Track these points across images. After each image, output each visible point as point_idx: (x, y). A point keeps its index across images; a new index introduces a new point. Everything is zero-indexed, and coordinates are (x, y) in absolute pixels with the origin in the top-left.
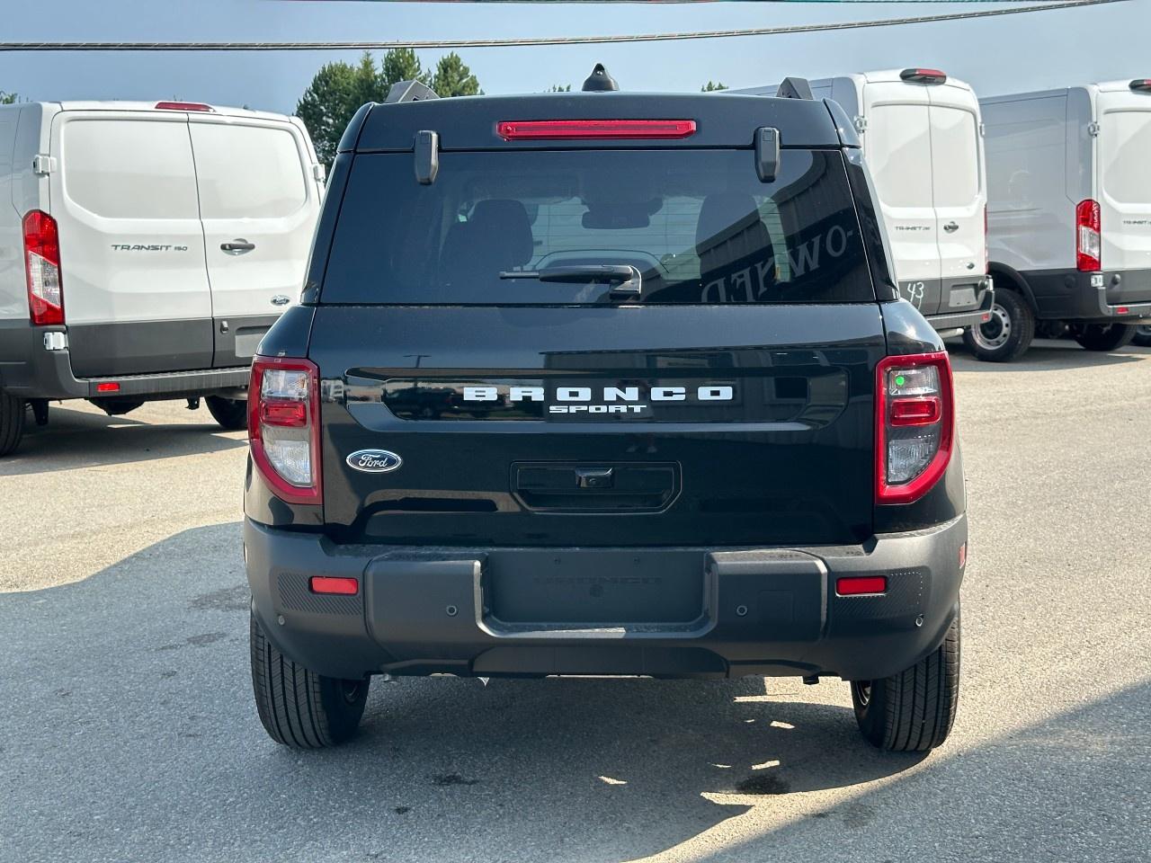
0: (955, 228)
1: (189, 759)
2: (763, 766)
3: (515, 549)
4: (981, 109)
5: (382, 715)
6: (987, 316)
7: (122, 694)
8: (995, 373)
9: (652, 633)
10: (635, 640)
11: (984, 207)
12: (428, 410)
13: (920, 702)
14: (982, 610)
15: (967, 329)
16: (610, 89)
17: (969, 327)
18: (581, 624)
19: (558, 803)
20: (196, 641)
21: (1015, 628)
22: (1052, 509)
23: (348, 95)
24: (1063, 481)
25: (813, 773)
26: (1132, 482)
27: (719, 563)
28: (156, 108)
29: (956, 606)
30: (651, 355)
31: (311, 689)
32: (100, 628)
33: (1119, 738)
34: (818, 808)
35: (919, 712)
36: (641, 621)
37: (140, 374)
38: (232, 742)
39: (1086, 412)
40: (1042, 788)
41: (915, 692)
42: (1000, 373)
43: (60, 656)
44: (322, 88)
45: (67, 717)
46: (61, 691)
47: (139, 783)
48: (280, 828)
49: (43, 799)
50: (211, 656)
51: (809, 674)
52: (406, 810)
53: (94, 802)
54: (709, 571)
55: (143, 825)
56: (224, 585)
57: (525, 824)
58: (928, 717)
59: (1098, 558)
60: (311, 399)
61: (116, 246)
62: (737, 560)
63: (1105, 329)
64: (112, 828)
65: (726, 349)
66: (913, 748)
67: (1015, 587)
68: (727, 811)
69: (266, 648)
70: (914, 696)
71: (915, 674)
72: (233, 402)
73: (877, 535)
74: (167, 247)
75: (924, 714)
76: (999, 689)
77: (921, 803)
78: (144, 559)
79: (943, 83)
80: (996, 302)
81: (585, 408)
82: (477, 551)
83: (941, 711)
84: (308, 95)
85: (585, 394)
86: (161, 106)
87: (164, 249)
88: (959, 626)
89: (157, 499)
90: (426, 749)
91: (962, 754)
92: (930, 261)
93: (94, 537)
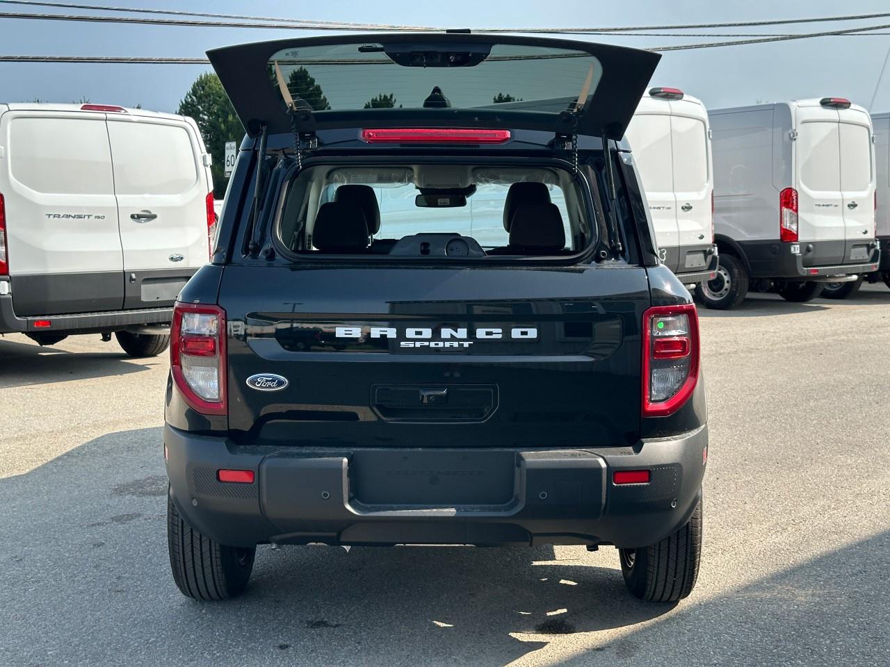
0: (690, 208)
1: (118, 609)
2: (555, 613)
3: (373, 449)
4: (709, 118)
5: (265, 576)
6: (713, 274)
7: (63, 560)
8: (719, 318)
9: (476, 512)
10: (463, 517)
11: (711, 192)
12: (300, 344)
13: (672, 564)
14: (714, 496)
15: (698, 284)
16: (444, 105)
17: (700, 283)
18: (423, 505)
19: (402, 641)
20: (118, 519)
21: (739, 510)
22: (764, 421)
23: (220, 98)
24: (772, 400)
25: (592, 619)
26: (823, 401)
27: (526, 460)
28: (82, 109)
29: (699, 494)
30: (470, 304)
31: (213, 555)
32: (42, 509)
33: (818, 592)
34: (597, 644)
35: (671, 572)
36: (467, 504)
37: (66, 314)
38: (151, 596)
39: (788, 348)
40: (763, 628)
41: (668, 557)
42: (723, 318)
43: (13, 531)
44: (199, 92)
45: (22, 577)
46: (16, 557)
47: (81, 627)
48: (191, 660)
49: (7, 638)
50: (131, 531)
51: (591, 543)
52: (287, 646)
53: (47, 641)
54: (519, 466)
55: (86, 659)
56: (137, 477)
57: (378, 657)
58: (678, 575)
59: (799, 458)
60: (219, 335)
61: (49, 215)
62: (539, 458)
63: (801, 285)
64: (63, 661)
65: (529, 300)
66: (667, 599)
67: (738, 479)
68: (529, 646)
69: (180, 525)
70: (668, 560)
71: (669, 544)
72: (138, 336)
73: (643, 440)
74: (89, 216)
75: (676, 573)
76: (728, 555)
77: (673, 640)
78: (74, 456)
79: (681, 99)
80: (720, 264)
81: (426, 344)
82: (345, 450)
83: (687, 571)
84: (188, 97)
85: (427, 333)
86: (84, 108)
87: (86, 217)
88: (701, 508)
89: (81, 411)
90: (299, 601)
91: (702, 604)
92: (670, 233)
93: (33, 440)
